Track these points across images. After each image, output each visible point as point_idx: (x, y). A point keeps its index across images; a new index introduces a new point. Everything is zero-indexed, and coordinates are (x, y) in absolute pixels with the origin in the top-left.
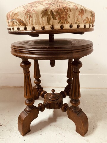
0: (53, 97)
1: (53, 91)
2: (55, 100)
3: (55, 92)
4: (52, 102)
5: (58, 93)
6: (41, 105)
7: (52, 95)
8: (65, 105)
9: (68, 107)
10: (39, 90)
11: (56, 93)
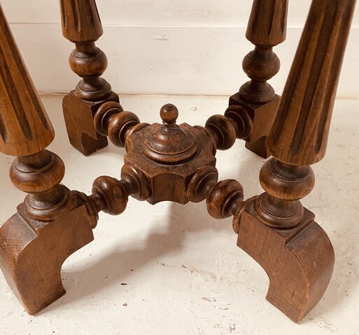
0: (169, 147)
1: (169, 113)
2: (180, 162)
3: (179, 122)
4: (161, 172)
5: (192, 125)
6: (105, 185)
7: (162, 137)
8: (229, 189)
9: (239, 200)
10: (98, 106)
11: (185, 125)
